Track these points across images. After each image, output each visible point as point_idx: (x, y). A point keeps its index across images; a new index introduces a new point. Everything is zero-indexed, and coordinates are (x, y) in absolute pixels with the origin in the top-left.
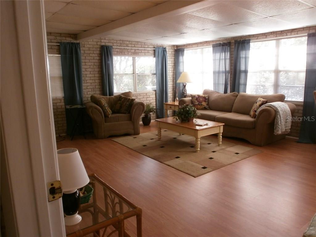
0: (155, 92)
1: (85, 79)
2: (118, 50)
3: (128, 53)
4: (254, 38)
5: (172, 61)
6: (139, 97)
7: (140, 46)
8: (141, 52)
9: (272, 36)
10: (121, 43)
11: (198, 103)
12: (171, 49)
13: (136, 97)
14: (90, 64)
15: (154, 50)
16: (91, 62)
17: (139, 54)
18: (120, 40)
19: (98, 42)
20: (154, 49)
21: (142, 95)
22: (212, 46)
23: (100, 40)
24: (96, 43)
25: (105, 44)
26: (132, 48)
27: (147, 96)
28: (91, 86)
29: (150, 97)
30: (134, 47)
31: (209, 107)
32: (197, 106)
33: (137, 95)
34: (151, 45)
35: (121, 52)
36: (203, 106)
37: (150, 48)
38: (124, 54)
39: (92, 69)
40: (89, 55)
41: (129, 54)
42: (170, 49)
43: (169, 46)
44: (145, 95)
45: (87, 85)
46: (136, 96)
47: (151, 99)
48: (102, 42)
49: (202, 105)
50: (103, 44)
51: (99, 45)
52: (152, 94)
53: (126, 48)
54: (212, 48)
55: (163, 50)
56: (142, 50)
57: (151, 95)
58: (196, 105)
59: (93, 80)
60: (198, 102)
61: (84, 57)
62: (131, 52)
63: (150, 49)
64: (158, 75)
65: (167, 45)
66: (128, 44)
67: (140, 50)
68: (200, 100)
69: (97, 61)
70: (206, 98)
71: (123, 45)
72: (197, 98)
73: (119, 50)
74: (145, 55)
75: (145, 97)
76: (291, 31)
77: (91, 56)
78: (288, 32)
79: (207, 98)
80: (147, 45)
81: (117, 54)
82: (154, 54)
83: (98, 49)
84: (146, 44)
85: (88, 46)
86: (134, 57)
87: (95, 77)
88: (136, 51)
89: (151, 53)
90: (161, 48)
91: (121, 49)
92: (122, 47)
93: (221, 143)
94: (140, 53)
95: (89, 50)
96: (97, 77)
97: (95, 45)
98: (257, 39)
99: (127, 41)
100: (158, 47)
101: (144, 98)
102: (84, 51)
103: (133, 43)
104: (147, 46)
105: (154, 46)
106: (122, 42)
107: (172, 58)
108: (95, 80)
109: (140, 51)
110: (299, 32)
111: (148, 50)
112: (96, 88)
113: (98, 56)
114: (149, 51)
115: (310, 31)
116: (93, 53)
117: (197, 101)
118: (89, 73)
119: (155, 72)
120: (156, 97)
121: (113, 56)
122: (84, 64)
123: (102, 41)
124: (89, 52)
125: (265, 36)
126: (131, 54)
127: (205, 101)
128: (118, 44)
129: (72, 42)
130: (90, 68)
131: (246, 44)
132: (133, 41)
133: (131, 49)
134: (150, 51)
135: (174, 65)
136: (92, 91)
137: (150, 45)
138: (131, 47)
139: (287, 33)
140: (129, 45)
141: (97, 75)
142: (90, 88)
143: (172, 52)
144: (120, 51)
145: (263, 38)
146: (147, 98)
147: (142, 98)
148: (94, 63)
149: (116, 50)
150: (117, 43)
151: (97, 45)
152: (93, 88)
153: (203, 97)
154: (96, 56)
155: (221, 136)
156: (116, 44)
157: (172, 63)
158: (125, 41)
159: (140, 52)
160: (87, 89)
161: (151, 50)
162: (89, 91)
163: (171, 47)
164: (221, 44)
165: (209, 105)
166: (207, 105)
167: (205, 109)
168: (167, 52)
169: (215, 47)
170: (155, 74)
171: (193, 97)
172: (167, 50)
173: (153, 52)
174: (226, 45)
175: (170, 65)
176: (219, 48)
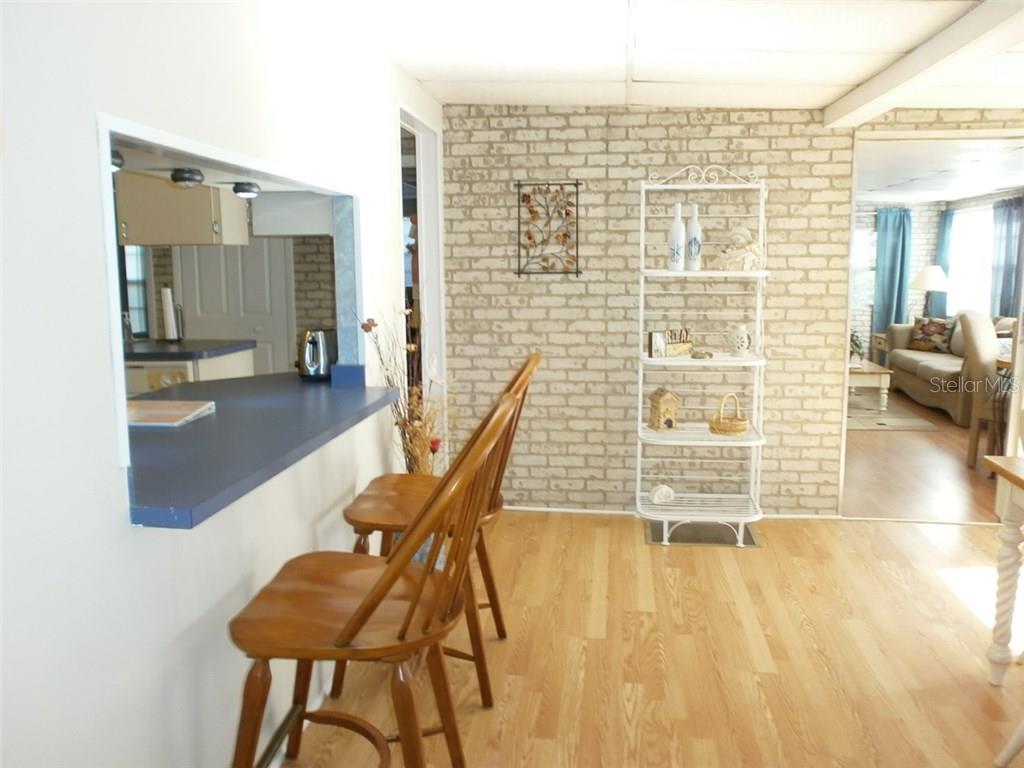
0: (871, 310)
5: (928, 239)
11: (921, 336)
12: (929, 210)
15: (876, 216)
20: (876, 213)
22: (991, 206)
31: (949, 348)
32: (919, 342)
34: (869, 206)
36: (932, 343)
37: (866, 212)
42: (925, 211)
43: (922, 204)
47: (859, 323)
49: (930, 341)
52: (862, 313)
54: (992, 211)
55: (901, 215)
57: (860, 315)
58: (917, 340)
60: (923, 333)
63: (865, 214)
64: (881, 271)
65: (916, 202)
68: (929, 329)
70: (947, 326)
72: (924, 325)
79: (949, 326)
82: (874, 224)
89: (868, 223)
90: (894, 210)
93: (884, 409)
100: (888, 210)
105: (877, 206)
111: (860, 217)
114: (861, 220)
117: (920, 332)
119: (874, 265)
120: (872, 320)
127: (941, 334)
134: (866, 217)
137: (866, 206)
143: (930, 217)
153: (940, 324)
155: (886, 396)
157: (928, 244)
161: (868, 215)
163: (929, 206)
164: (1004, 201)
165: (949, 342)
166: (944, 342)
167: (936, 350)
168: (913, 219)
169: (996, 207)
170: (873, 269)
171: (918, 321)
172: (912, 214)
173: (873, 219)
174: (1011, 205)
175: (922, 247)
176: (1001, 210)
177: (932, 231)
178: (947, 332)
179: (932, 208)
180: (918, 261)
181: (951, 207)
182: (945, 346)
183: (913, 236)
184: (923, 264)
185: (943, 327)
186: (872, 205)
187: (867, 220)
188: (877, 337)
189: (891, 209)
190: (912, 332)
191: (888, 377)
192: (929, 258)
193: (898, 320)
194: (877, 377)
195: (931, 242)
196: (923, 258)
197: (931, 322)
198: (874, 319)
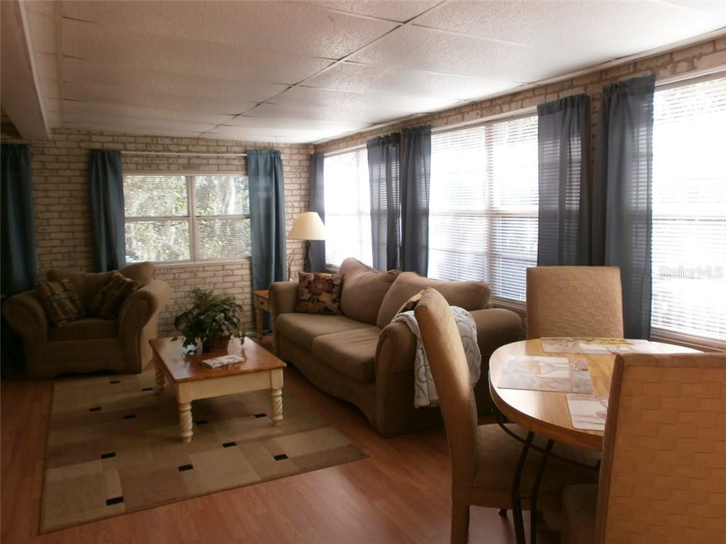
0: (248, 262)
1: (45, 230)
2: (140, 160)
3: (168, 168)
4: (441, 120)
5: (300, 184)
6: (200, 274)
7: (205, 149)
8: (208, 164)
9: (473, 114)
10: (147, 143)
11: (308, 295)
12: (299, 153)
13: (193, 275)
14: (59, 194)
15: (245, 158)
16: (63, 190)
17: (202, 168)
18: (146, 136)
19: (82, 141)
20: (245, 155)
21: (211, 269)
22: (364, 145)
23: (87, 138)
24: (76, 145)
25: (103, 145)
26: (180, 154)
27: (225, 272)
28: (62, 246)
29: (233, 275)
30: (188, 151)
31: (339, 308)
32: (306, 303)
33: (194, 269)
34: (237, 146)
35: (149, 165)
36: (321, 303)
37: (235, 153)
38: (158, 169)
39: (65, 205)
40: (55, 174)
41: (173, 169)
42: (294, 154)
43: (292, 146)
44: (220, 268)
45: (50, 245)
46: (191, 272)
47: (238, 278)
48: (93, 142)
49: (318, 301)
50: (97, 146)
51: (86, 149)
52: (240, 266)
53: (163, 155)
54: (367, 150)
55: (271, 158)
56: (208, 158)
57: (238, 269)
58: (304, 300)
59: (67, 232)
60: (310, 292)
61: (43, 178)
62: (179, 165)
63: (233, 155)
64: (256, 220)
65: (285, 144)
66: (167, 145)
67: (205, 158)
68: (316, 287)
69: (79, 187)
70: (335, 283)
71: (153, 148)
72: (310, 283)
73: (143, 160)
74: (219, 170)
75: (221, 273)
76: (509, 99)
77: (63, 176)
78: (504, 103)
79: (337, 282)
80: (224, 146)
81: (137, 169)
82: (245, 167)
83: (83, 159)
84: (220, 144)
85: (56, 151)
86: (189, 175)
87: (73, 225)
88: (192, 161)
89: (237, 165)
90: (264, 152)
91: (148, 157)
92: (150, 151)
94: (205, 165)
95: (57, 161)
96: (80, 225)
97: (73, 149)
98: (446, 124)
99: (167, 137)
100: (258, 151)
101: (215, 275)
102: (43, 163)
103: (184, 142)
104: (224, 149)
105: (246, 147)
106: (152, 140)
107: (300, 177)
108: (73, 233)
109: (205, 162)
110: (525, 101)
111: (228, 159)
112: (75, 252)
113: (82, 176)
114: (230, 162)
115: (548, 97)
116: (69, 169)
117: (307, 291)
118: (56, 215)
119: (248, 213)
120: (251, 274)
121: (124, 174)
122: (43, 194)
123: (94, 138)
124: (57, 166)
125: (460, 116)
126: (179, 169)
127: (329, 292)
128: (139, 146)
129: (9, 141)
130: (59, 204)
131: (423, 137)
132: (183, 138)
133: (179, 157)
134: (235, 159)
135: (307, 192)
136: (63, 259)
137: (234, 146)
138: (178, 152)
139: (503, 106)
140: (172, 148)
141: (80, 221)
142: (59, 253)
143: (300, 161)
144: (146, 162)
145: (458, 121)
146: (224, 276)
147: (211, 277)
148: (71, 191)
149: (134, 160)
150: (136, 143)
151: (80, 148)
152: (69, 252)
153: (327, 280)
154: (75, 176)
155: (280, 399)
156: (134, 145)
157: (300, 189)
158: (161, 137)
159: (202, 164)
160: (51, 253)
161: (237, 157)
162: (56, 260)
163: (299, 149)
164: (380, 138)
165: (339, 301)
166: (334, 301)
167: (326, 312)
168: (284, 163)
169: (370, 147)
170: (247, 217)
171: (302, 278)
172: (282, 157)
173: (243, 162)
174: (389, 142)
175: (295, 192)
176: (378, 149)
177: (304, 175)
178: (335, 289)
179: (301, 151)
180: (293, 207)
181: (318, 150)
182: (335, 306)
183: (286, 181)
184: (297, 210)
185: (330, 282)
186: (241, 146)
187: (236, 162)
188: (258, 296)
189: (261, 151)
190: (297, 290)
191: (281, 372)
192: (302, 204)
193: (279, 277)
194: (266, 375)
195: (303, 187)
196: (296, 204)
197: (317, 278)
198: (254, 272)
